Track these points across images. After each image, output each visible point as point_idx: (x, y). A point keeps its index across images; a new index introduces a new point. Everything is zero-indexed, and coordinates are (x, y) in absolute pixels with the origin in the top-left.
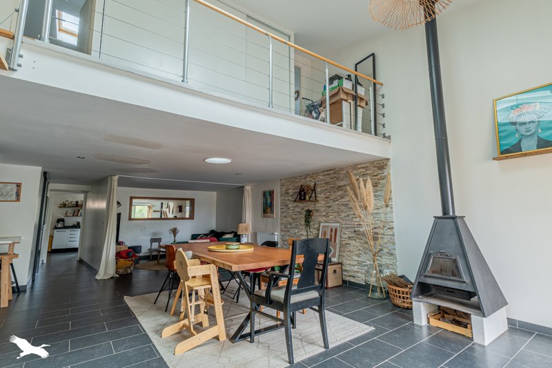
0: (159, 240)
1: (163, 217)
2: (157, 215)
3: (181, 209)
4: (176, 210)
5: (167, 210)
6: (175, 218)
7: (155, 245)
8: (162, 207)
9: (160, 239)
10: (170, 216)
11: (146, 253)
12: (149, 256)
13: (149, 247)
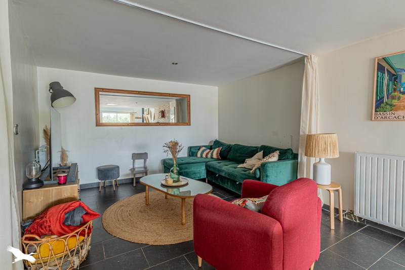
0: (144, 156)
1: (145, 122)
2: (140, 121)
3: (163, 114)
4: (158, 115)
5: (149, 116)
6: (158, 124)
7: (139, 164)
8: (143, 113)
9: (146, 154)
10: (152, 121)
11: (128, 175)
12: (132, 179)
13: (131, 167)
